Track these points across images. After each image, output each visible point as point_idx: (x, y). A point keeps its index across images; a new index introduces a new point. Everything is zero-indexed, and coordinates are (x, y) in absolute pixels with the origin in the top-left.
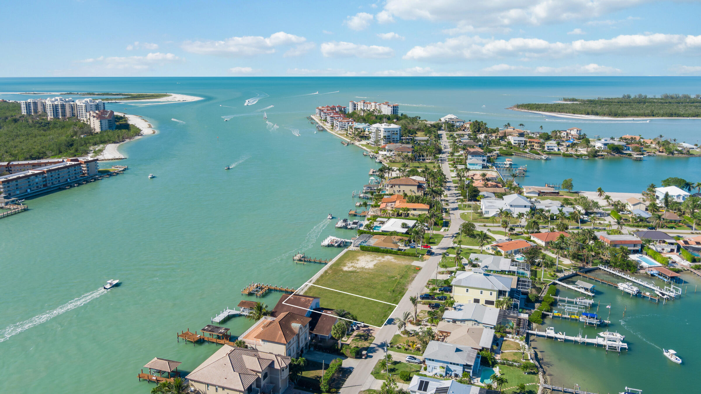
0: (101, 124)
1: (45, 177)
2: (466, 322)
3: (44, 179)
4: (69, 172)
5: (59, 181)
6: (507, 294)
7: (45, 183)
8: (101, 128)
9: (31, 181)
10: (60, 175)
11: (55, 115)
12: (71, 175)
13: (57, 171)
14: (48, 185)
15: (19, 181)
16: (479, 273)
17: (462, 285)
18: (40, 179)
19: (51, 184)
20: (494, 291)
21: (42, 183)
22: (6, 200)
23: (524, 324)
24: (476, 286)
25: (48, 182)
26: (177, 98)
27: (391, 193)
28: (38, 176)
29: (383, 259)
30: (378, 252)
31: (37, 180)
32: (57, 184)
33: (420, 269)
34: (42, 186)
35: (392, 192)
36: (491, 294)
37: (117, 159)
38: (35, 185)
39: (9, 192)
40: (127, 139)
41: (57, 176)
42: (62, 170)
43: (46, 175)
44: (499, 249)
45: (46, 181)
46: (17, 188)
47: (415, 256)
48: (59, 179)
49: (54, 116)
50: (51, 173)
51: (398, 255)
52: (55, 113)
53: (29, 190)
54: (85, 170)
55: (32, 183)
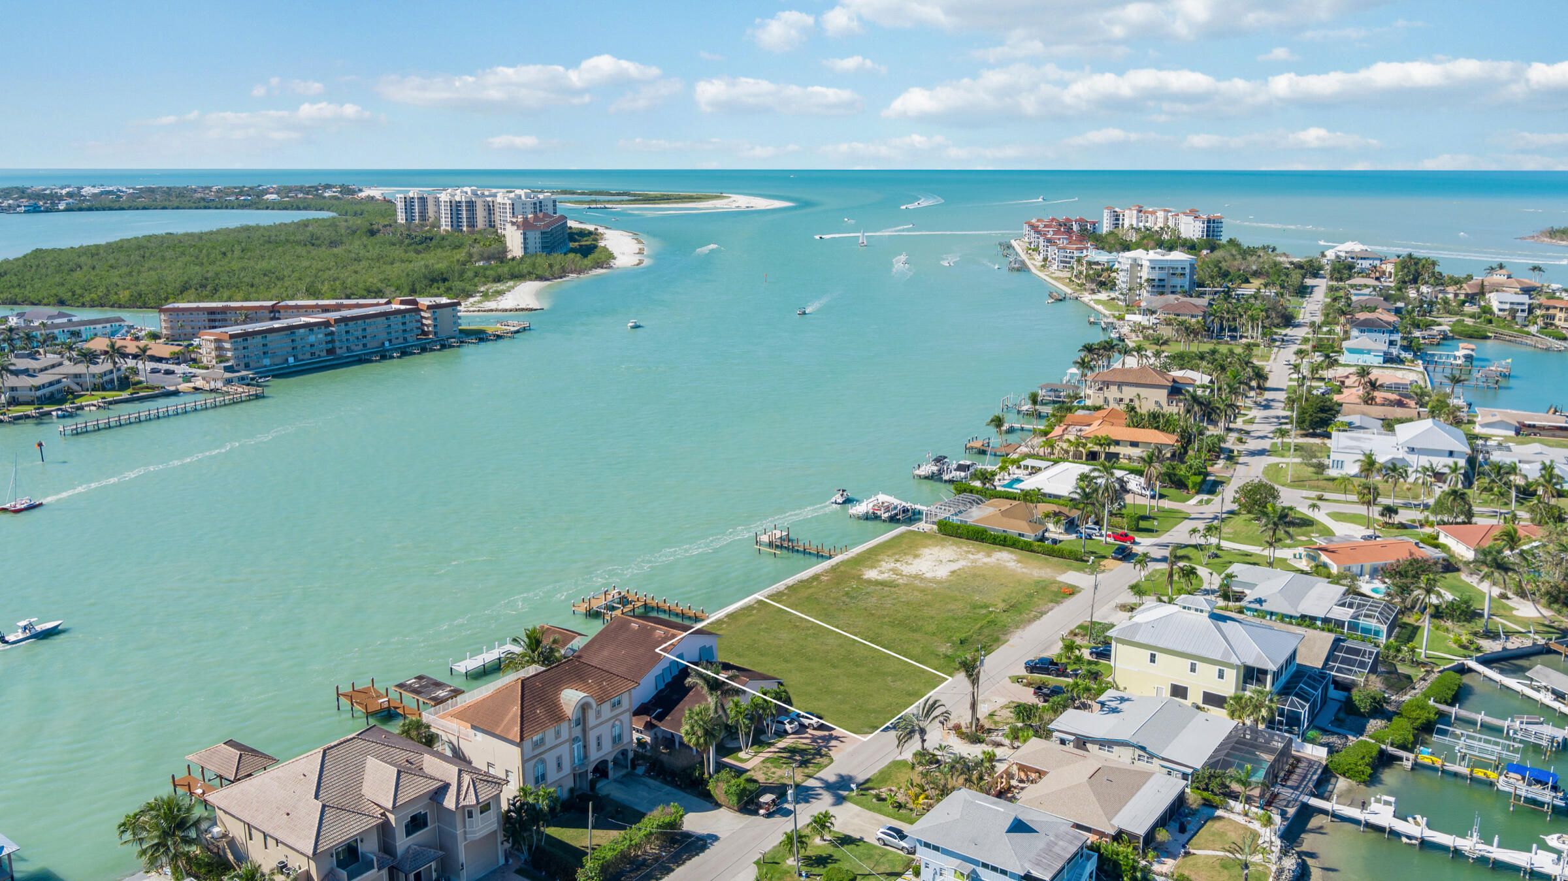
1: (332, 333)
3: (329, 338)
4: (390, 326)
5: (365, 345)
6: (1270, 678)
7: (330, 346)
8: (525, 248)
9: (298, 339)
10: (368, 331)
11: (455, 224)
12: (394, 335)
13: (359, 322)
14: (338, 351)
15: (270, 337)
16: (1197, 610)
17: (1137, 639)
18: (320, 336)
19: (345, 349)
20: (1230, 666)
21: (324, 346)
22: (228, 375)
23: (1305, 777)
24: (1179, 649)
25: (337, 344)
26: (740, 201)
27: (1098, 405)
28: (315, 329)
29: (986, 560)
30: (982, 540)
31: (312, 338)
32: (358, 350)
33: (1072, 594)
34: (324, 353)
35: (1100, 402)
36: (1221, 676)
37: (522, 310)
38: (308, 348)
39: (247, 360)
40: (572, 273)
41: (359, 333)
42: (371, 320)
43: (333, 329)
44: (1324, 558)
45: (332, 341)
46: (264, 353)
47: (1077, 560)
48: (365, 341)
49: (452, 226)
50: (346, 325)
51: (1032, 551)
52: (455, 220)
53: (291, 360)
54: (428, 326)
55: (299, 344)
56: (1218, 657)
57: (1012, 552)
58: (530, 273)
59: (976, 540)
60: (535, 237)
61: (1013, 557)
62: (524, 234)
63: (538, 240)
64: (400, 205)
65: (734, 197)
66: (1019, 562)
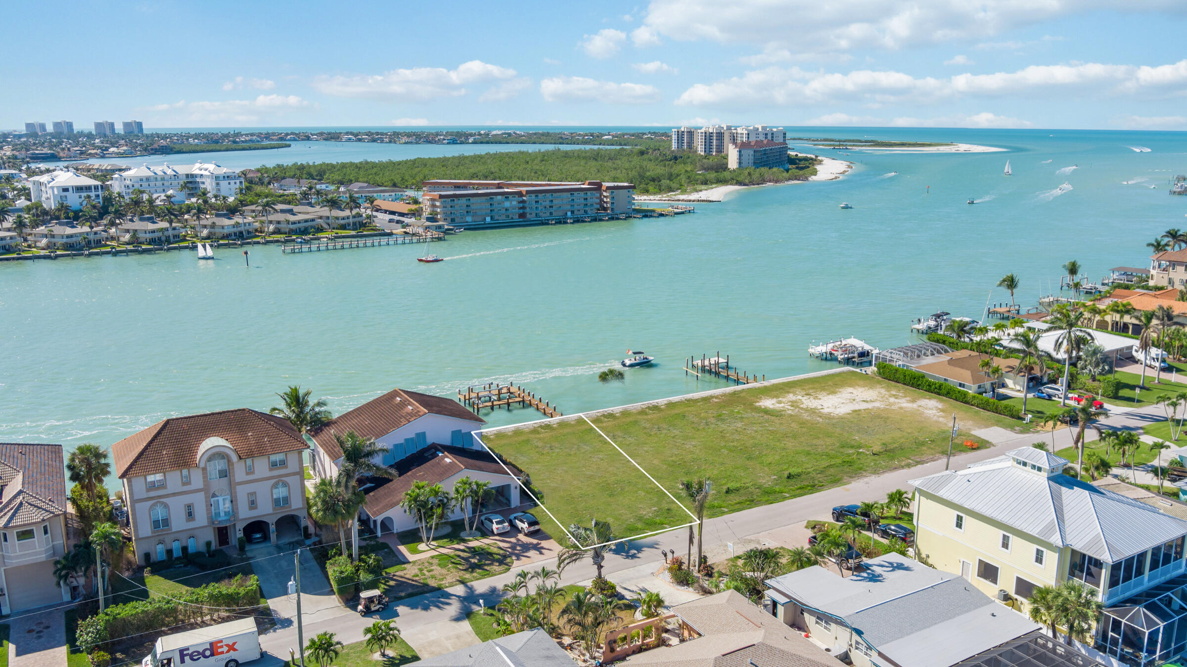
0: (740, 156)
1: (524, 202)
2: (833, 626)
3: (521, 205)
4: (573, 200)
5: (551, 214)
6: (1104, 575)
7: (521, 211)
8: (740, 163)
9: (495, 202)
10: (554, 202)
11: (707, 150)
12: (576, 207)
13: (548, 195)
14: (528, 216)
15: (473, 200)
16: (1034, 467)
17: (943, 493)
18: (514, 203)
19: (534, 215)
20: (1051, 547)
21: (517, 210)
22: (428, 223)
24: (988, 513)
25: (528, 210)
27: (1160, 285)
28: (510, 197)
29: (910, 405)
31: (507, 204)
32: (545, 216)
33: (978, 448)
34: (517, 217)
35: (1164, 283)
36: (1039, 559)
37: (703, 201)
38: (503, 211)
39: (453, 216)
40: (770, 181)
41: (548, 203)
42: (558, 194)
43: (524, 198)
45: (523, 208)
46: (467, 212)
47: (1012, 416)
48: (551, 210)
49: (705, 151)
50: (537, 196)
51: (966, 403)
52: (707, 147)
53: (488, 219)
54: (606, 203)
55: (495, 206)
56: (1034, 532)
57: (941, 401)
58: (732, 179)
59: (912, 386)
60: (749, 154)
61: (940, 406)
62: (740, 152)
63: (752, 158)
64: (674, 137)
65: (960, 145)
66: (942, 410)
